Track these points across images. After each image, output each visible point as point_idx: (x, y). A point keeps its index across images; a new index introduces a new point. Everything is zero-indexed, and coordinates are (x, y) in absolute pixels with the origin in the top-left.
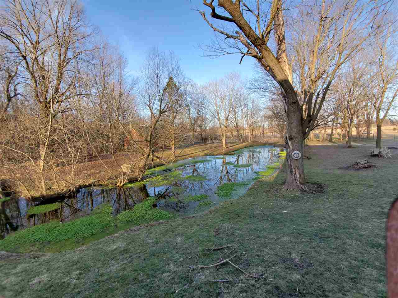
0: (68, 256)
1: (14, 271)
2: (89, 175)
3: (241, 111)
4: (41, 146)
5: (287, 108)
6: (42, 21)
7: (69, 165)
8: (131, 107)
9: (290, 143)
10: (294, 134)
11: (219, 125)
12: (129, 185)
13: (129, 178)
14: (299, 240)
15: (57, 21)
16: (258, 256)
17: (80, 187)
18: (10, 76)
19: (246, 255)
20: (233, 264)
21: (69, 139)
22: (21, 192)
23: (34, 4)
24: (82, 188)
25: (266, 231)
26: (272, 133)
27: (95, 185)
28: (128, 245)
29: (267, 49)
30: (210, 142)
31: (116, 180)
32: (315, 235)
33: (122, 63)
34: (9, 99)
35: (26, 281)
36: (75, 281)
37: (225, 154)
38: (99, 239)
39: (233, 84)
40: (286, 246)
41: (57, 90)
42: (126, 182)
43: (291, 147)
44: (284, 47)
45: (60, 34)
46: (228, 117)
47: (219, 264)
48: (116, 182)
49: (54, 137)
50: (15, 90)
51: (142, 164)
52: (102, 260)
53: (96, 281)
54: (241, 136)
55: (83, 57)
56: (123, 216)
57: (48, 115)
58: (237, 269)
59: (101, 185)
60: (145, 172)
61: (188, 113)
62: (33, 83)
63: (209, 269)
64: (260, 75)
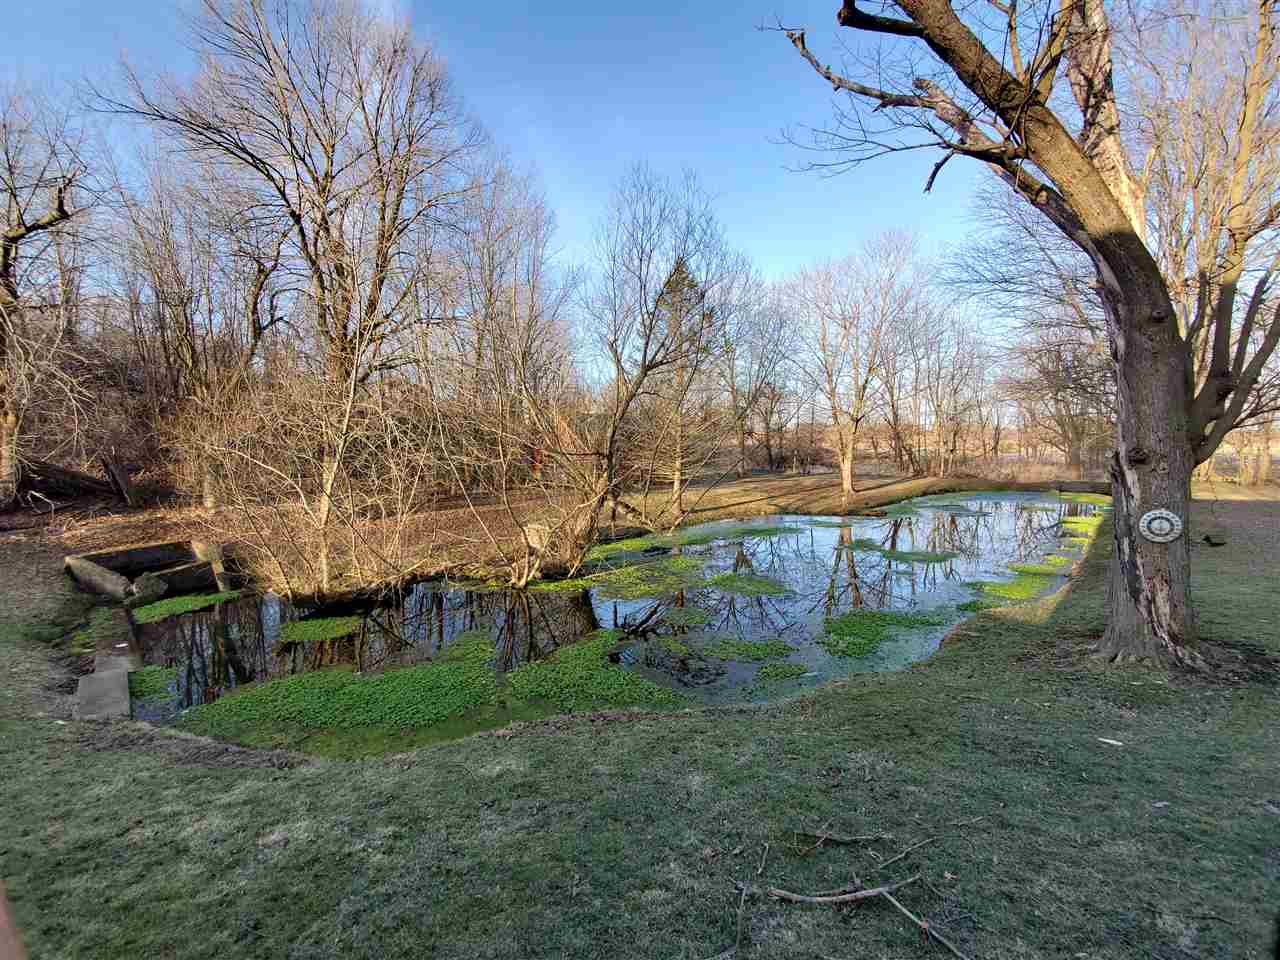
0: (368, 774)
1: (225, 799)
2: (439, 548)
3: (913, 366)
4: (326, 458)
5: (1121, 343)
6: (341, 118)
7: (391, 514)
8: (557, 356)
9: (1131, 477)
10: (1151, 442)
11: (830, 413)
12: (544, 587)
13: (543, 563)
14: (1188, 862)
15: (379, 113)
16: (1010, 898)
17: (414, 579)
18: (260, 271)
19: (959, 887)
20: (905, 910)
21: (394, 442)
22: (268, 577)
23: (322, 70)
24: (418, 583)
25: (1032, 805)
26: (1035, 448)
27: (452, 578)
28: (536, 767)
29: (1047, 121)
30: (795, 471)
31: (508, 569)
32: (1256, 851)
33: (538, 225)
34: (258, 331)
35: (250, 832)
36: (379, 856)
37: (851, 513)
38: (453, 739)
39: (887, 271)
40: (1131, 879)
41: (372, 305)
42: (534, 577)
43: (1136, 492)
44: (1108, 115)
45: (385, 150)
46: (864, 388)
47: (847, 897)
48: (509, 575)
49: (358, 432)
50: (273, 308)
51: (581, 525)
52: (462, 801)
53: (439, 868)
54: (910, 454)
55: (440, 213)
56: (522, 676)
57: (348, 374)
58: (922, 932)
59: (467, 578)
60: (589, 550)
61: (727, 372)
62: (312, 288)
63: (811, 909)
64: (997, 232)
